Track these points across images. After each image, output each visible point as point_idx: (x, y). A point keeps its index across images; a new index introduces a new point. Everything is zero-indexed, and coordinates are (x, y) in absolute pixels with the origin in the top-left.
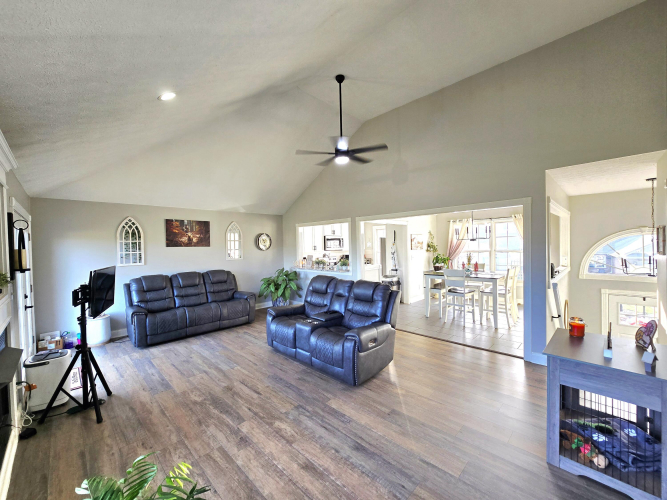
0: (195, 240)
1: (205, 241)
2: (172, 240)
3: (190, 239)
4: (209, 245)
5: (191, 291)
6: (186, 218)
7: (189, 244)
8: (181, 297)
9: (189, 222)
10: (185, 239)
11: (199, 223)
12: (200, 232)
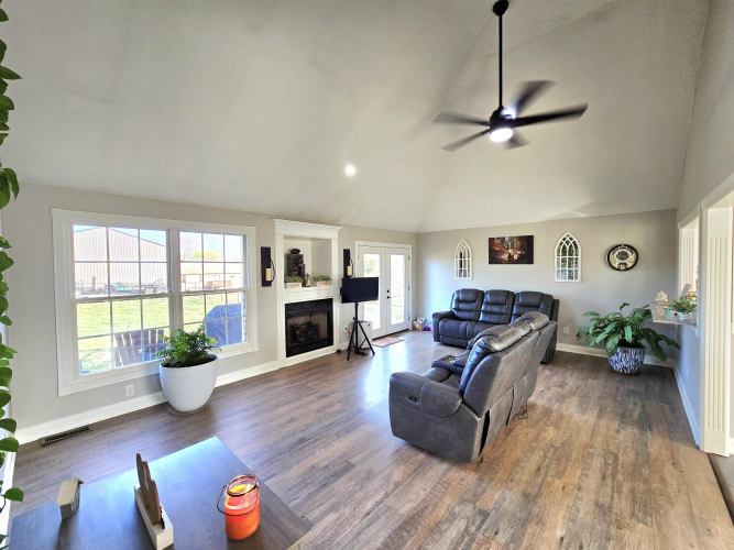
0: (516, 257)
1: (527, 257)
2: (494, 258)
3: (510, 256)
4: (532, 263)
5: (496, 309)
6: (507, 235)
7: (511, 261)
8: (486, 312)
9: (511, 238)
10: (505, 257)
11: (521, 238)
12: (522, 248)
